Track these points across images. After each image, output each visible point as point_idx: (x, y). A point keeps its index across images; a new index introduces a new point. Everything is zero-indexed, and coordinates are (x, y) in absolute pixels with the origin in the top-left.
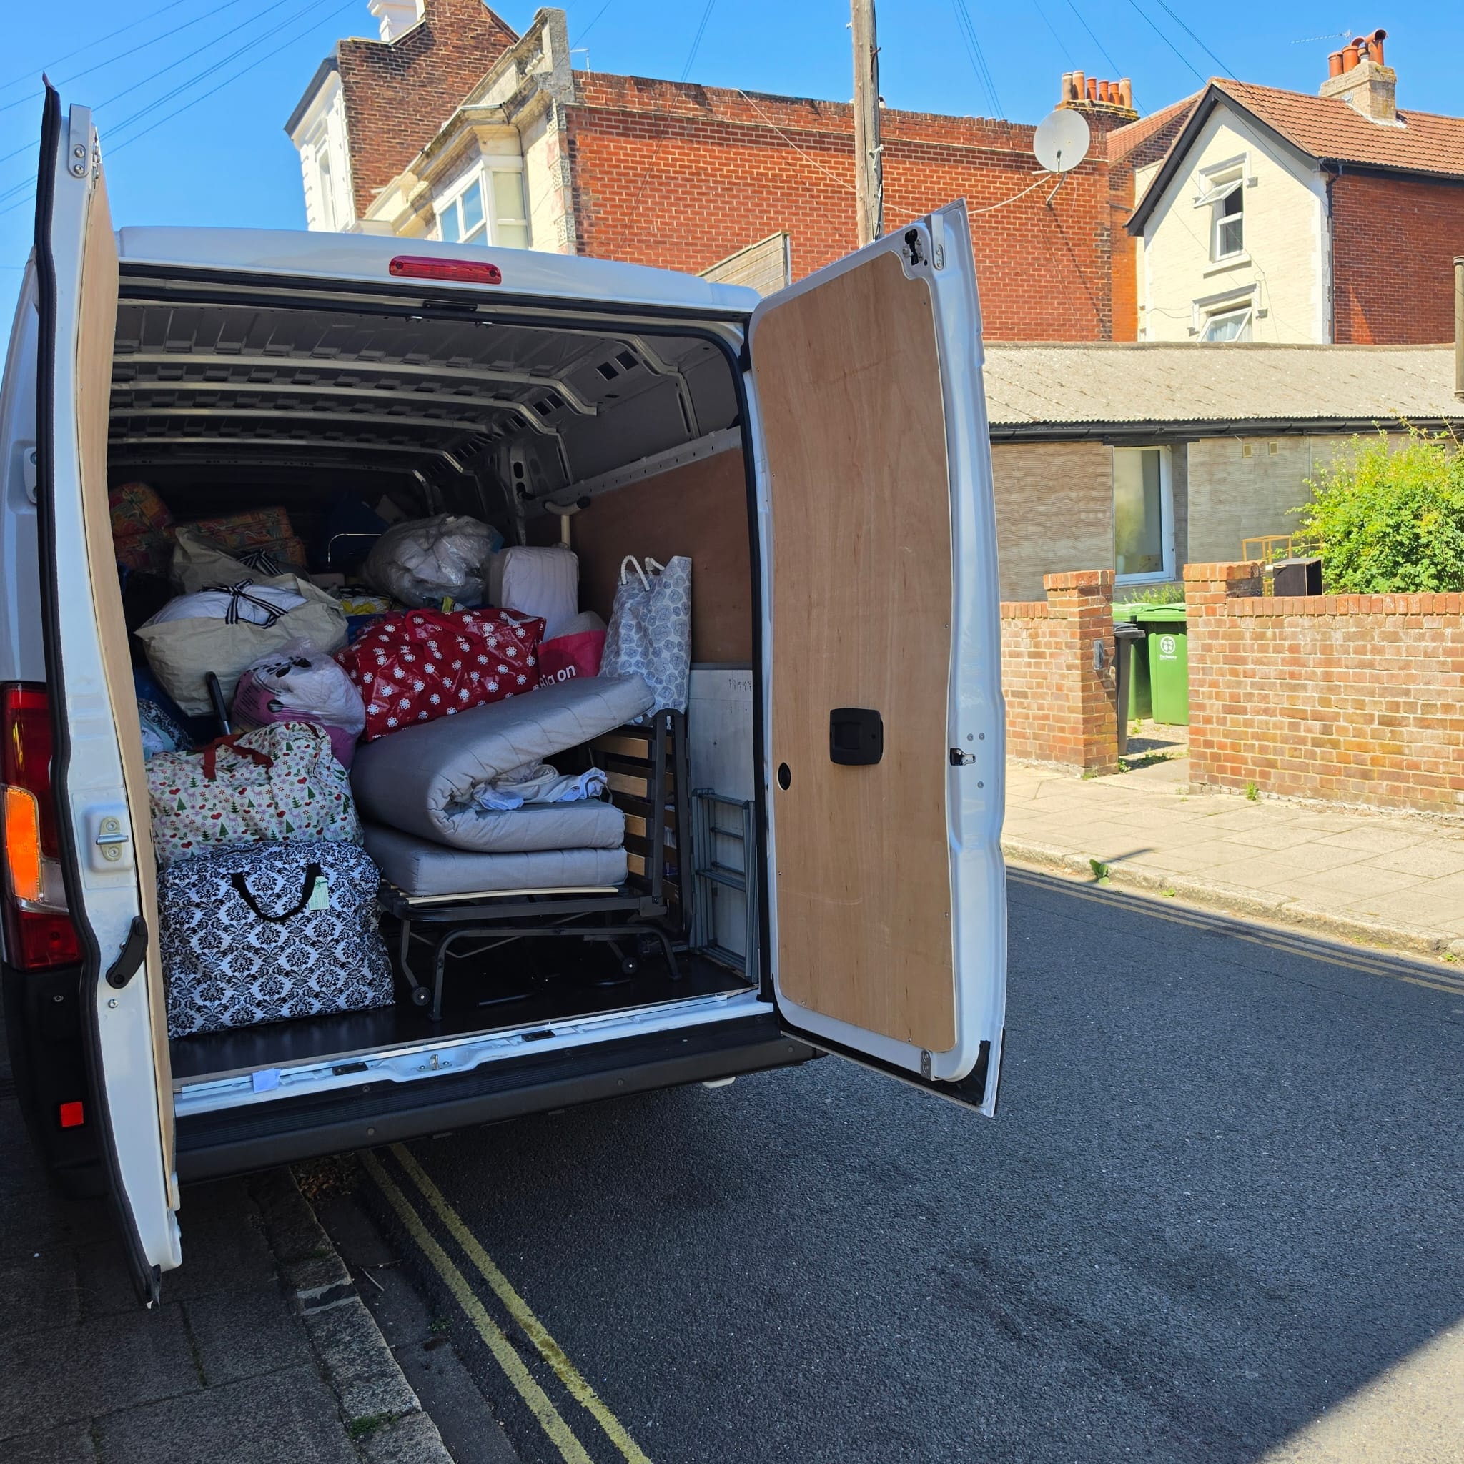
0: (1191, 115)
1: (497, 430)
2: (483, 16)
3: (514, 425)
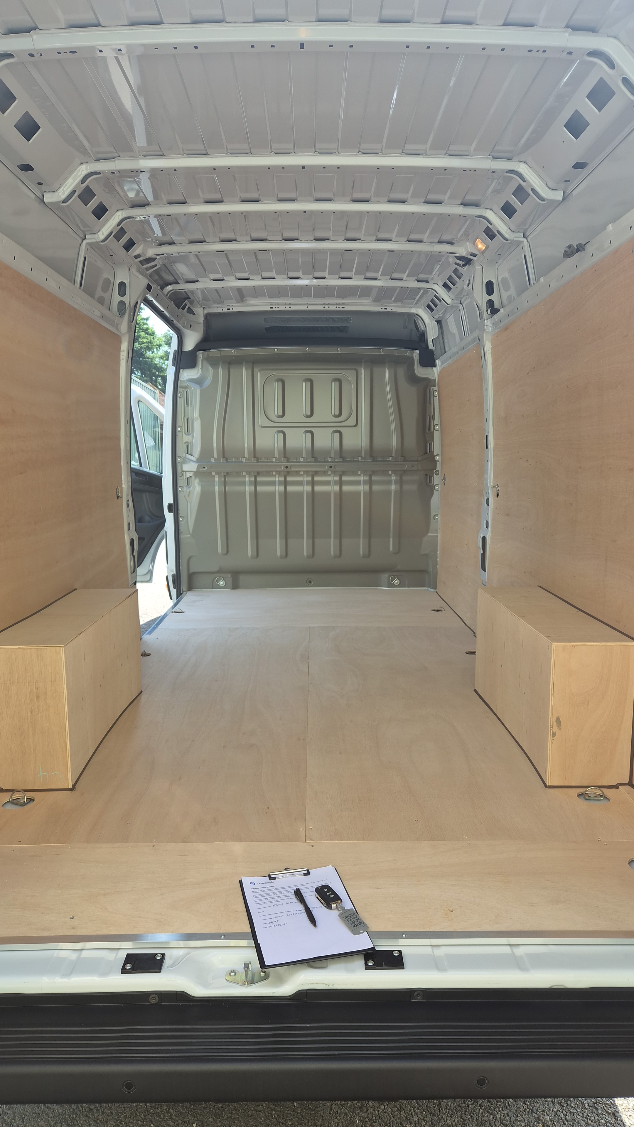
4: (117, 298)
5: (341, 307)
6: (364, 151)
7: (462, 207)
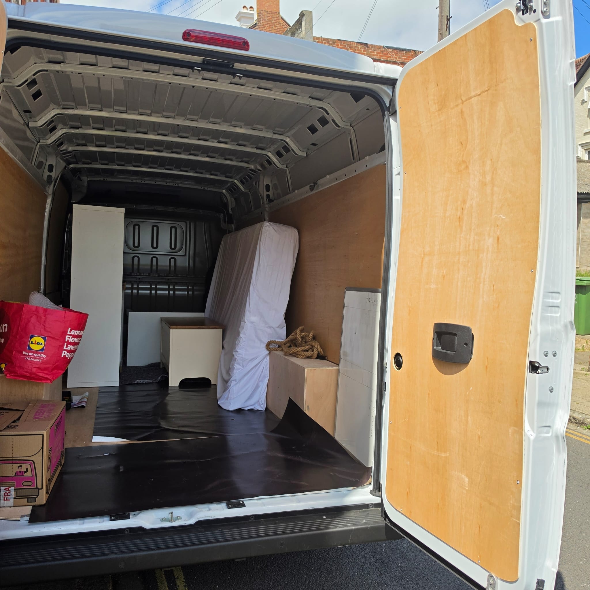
0: (582, 64)
1: (259, 167)
2: (280, 21)
3: (266, 164)
4: (47, 173)
5: (177, 184)
6: (210, 122)
7: (255, 149)
